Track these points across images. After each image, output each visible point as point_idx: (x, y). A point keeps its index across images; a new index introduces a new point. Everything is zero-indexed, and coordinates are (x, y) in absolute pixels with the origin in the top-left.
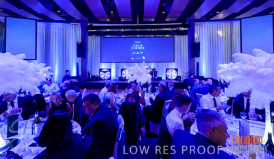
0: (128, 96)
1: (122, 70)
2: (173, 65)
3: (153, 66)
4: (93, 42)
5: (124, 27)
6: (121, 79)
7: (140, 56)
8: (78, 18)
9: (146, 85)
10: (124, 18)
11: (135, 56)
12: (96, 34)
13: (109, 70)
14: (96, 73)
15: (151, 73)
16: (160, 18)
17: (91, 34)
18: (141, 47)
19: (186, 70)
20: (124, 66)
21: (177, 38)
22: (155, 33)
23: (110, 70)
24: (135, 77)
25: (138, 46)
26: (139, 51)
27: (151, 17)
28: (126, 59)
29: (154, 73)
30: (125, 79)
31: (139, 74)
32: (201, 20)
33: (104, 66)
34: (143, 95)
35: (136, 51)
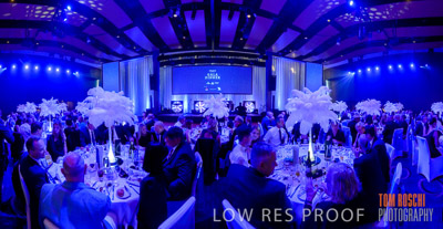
0: (204, 131)
1: (196, 102)
2: (250, 98)
3: (229, 98)
4: (165, 72)
5: (198, 54)
6: (194, 112)
7: (215, 86)
8: (150, 50)
10: (197, 43)
11: (210, 86)
12: (167, 64)
13: (180, 103)
14: (168, 106)
15: (228, 106)
16: (238, 45)
17: (162, 65)
18: (217, 77)
19: (264, 103)
20: (197, 97)
21: (255, 69)
22: (232, 61)
23: (182, 102)
24: (211, 110)
25: (213, 76)
26: (214, 81)
27: (229, 43)
28: (200, 90)
29: (230, 105)
30: (199, 113)
31: (216, 107)
33: (176, 98)
35: (211, 81)
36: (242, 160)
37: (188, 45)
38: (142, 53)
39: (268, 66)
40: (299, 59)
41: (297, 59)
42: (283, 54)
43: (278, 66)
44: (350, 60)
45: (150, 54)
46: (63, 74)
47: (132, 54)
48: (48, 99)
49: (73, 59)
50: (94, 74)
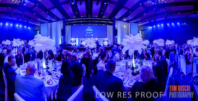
1: (82, 41)
2: (106, 39)
3: (97, 39)
4: (68, 28)
5: (83, 20)
6: (81, 45)
7: (91, 34)
8: (62, 18)
9: (94, 49)
10: (82, 15)
11: (88, 34)
12: (69, 24)
13: (75, 42)
14: (69, 43)
15: (96, 43)
16: (100, 16)
17: (67, 25)
18: (91, 30)
19: (112, 41)
20: (82, 39)
21: (108, 26)
22: (98, 23)
23: (76, 41)
24: (88, 45)
25: (89, 29)
26: (90, 32)
27: (96, 15)
28: (83, 36)
29: (97, 43)
30: (83, 46)
31: (90, 43)
32: (118, 20)
33: (73, 39)
34: (92, 54)
35: (88, 32)
36: (102, 68)
37: (78, 16)
38: (58, 20)
39: (114, 25)
40: (128, 21)
41: (126, 21)
42: (120, 19)
43: (118, 25)
44: (150, 21)
45: (61, 20)
46: (23, 28)
47: (54, 20)
48: (16, 39)
49: (27, 21)
50: (36, 28)
